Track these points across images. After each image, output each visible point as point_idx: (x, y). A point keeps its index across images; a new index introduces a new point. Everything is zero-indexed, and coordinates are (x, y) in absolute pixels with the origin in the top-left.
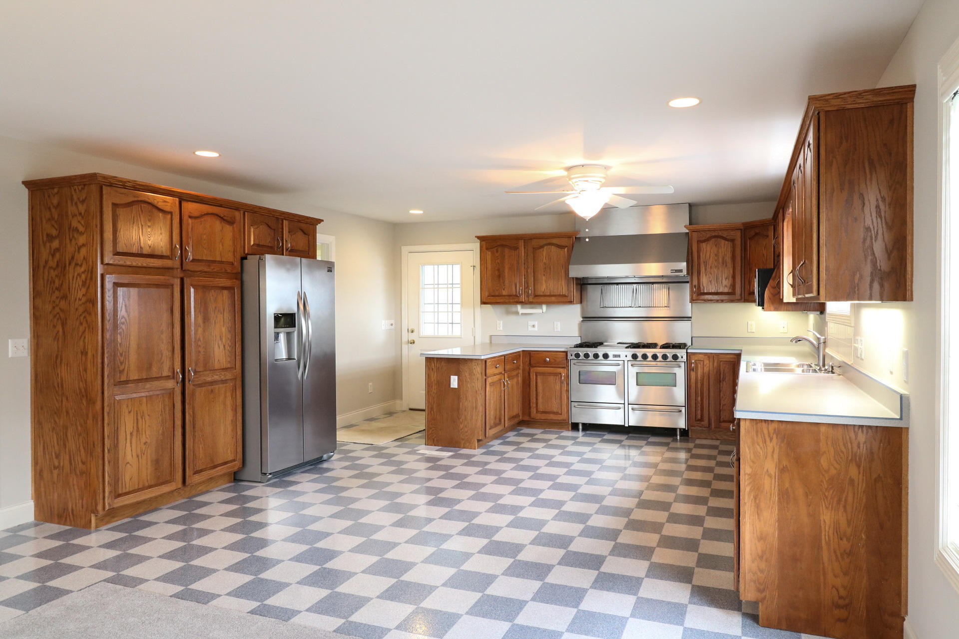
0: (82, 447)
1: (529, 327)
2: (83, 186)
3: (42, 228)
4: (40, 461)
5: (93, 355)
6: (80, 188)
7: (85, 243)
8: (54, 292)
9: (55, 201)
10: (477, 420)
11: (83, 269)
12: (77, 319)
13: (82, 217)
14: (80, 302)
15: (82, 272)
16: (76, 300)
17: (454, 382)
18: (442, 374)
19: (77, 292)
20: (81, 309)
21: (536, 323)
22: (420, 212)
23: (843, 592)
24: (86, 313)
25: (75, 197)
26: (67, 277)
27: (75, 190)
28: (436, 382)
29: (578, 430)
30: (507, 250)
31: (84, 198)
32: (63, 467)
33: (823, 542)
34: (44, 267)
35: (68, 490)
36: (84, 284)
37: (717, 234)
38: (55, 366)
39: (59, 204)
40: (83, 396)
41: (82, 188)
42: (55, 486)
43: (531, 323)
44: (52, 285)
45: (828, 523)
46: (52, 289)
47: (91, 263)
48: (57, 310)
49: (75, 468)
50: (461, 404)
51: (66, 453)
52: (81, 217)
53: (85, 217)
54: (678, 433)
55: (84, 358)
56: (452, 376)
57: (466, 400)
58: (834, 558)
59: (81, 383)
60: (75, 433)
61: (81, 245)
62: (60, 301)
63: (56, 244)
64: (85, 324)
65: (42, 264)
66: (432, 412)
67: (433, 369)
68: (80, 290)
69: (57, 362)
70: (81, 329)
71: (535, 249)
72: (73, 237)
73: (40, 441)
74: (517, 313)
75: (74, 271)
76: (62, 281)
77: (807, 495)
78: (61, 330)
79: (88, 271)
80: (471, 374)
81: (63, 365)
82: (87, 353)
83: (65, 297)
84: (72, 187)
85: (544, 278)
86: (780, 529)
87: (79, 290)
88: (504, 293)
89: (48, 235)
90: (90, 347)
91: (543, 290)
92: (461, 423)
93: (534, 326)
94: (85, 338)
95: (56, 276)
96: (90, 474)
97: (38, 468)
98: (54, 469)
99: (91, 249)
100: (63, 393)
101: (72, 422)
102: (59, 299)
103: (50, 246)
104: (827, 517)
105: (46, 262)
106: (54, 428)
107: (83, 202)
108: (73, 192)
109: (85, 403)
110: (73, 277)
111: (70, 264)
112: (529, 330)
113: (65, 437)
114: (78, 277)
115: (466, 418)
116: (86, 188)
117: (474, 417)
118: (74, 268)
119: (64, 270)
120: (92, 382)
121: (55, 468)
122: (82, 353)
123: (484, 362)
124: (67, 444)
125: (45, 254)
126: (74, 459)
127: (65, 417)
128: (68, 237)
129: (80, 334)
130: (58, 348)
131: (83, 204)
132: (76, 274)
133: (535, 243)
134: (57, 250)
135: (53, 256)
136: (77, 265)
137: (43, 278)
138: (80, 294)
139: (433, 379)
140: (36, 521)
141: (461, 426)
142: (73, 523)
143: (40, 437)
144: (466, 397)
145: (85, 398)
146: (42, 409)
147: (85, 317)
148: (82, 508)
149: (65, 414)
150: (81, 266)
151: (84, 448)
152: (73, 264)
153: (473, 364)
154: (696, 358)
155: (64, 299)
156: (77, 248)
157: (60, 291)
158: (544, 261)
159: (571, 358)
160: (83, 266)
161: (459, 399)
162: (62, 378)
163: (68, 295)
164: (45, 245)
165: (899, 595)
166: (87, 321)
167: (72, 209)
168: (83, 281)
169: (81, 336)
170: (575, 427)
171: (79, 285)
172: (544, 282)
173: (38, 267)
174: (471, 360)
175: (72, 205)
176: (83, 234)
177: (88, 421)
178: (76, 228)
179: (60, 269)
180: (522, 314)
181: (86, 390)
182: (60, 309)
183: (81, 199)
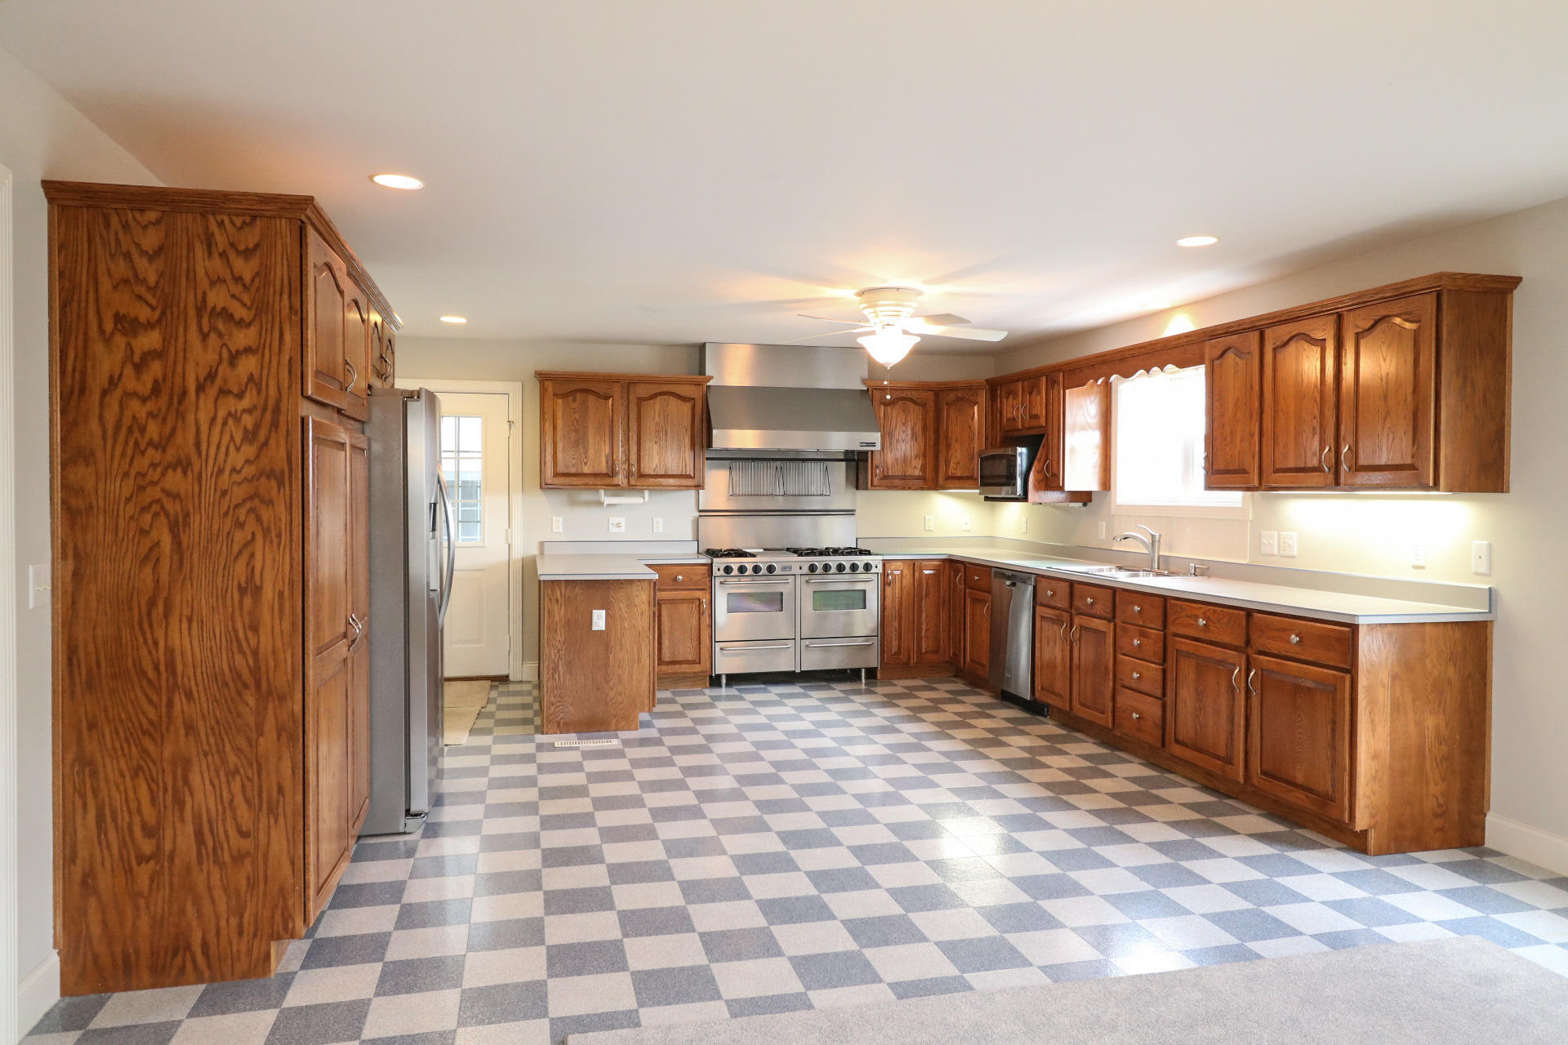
0: (239, 800)
1: (611, 526)
2: (248, 219)
3: (97, 301)
4: (83, 852)
5: (281, 594)
6: (238, 221)
7: (254, 347)
8: (143, 453)
9: (150, 241)
10: (640, 682)
11: (246, 403)
12: (226, 514)
13: (244, 285)
14: (237, 478)
15: (244, 411)
16: (221, 471)
17: (599, 620)
18: (576, 609)
19: (227, 454)
20: (239, 493)
21: (622, 521)
22: (461, 320)
23: (1441, 800)
24: (257, 502)
25: (220, 240)
26: (191, 417)
27: (221, 224)
28: (563, 623)
29: (720, 685)
30: (591, 399)
31: (251, 246)
32: (173, 852)
33: (1427, 749)
34: (105, 393)
35: (189, 904)
36: (250, 436)
37: (904, 395)
38: (146, 625)
39: (159, 251)
40: (246, 686)
41: (244, 222)
42: (142, 902)
43: (614, 520)
44: (137, 434)
45: (1430, 727)
46: (136, 444)
47: (273, 391)
48: (154, 493)
49: (214, 849)
50: (611, 656)
51: (182, 819)
52: (240, 287)
53: (253, 289)
54: (863, 675)
55: (248, 601)
56: (595, 612)
57: (621, 649)
58: (1435, 764)
59: (238, 658)
60: (217, 771)
61: (242, 348)
62: (163, 474)
63: (150, 340)
64: (252, 525)
65: (98, 380)
66: (556, 676)
67: (557, 601)
68: (238, 449)
69: (154, 615)
70: (240, 537)
71: (640, 400)
72: (213, 328)
73: (85, 806)
74: (600, 504)
75: (216, 408)
76: (174, 429)
77: (1414, 701)
78: (166, 540)
79: (265, 409)
80: (630, 605)
81: (174, 620)
82: (258, 590)
83: (183, 465)
84: (211, 218)
85: (656, 447)
86: (1392, 743)
87: (232, 448)
88: (586, 470)
89: (118, 318)
90: (268, 576)
91: (654, 466)
92: (612, 689)
93: (618, 525)
94: (252, 555)
95: (150, 414)
96: (266, 855)
97: (78, 870)
98: (139, 864)
99: (274, 363)
100: (176, 684)
101: (206, 748)
102: (159, 470)
103: (129, 344)
104: (1430, 722)
105: (113, 382)
106: (136, 771)
107: (247, 253)
108: (213, 226)
109: (251, 701)
110: (213, 420)
111: (200, 388)
112: (611, 531)
113: (180, 783)
114: (231, 421)
115: (620, 679)
116: (258, 222)
117: (634, 677)
118: (216, 402)
119: (180, 402)
120: (274, 653)
121: (142, 859)
122: (242, 591)
123: (652, 585)
124: (188, 799)
125: (106, 361)
126: (211, 831)
127: (182, 738)
128: (193, 326)
129: (236, 549)
130: (157, 582)
131: (247, 259)
132: (221, 414)
133: (642, 391)
134: (159, 355)
135: (139, 368)
136: (224, 392)
137: (101, 417)
138: (237, 459)
139: (557, 619)
140: (68, 999)
141: (612, 694)
142: (207, 974)
143: (83, 796)
144: (621, 644)
145: (253, 689)
146: (92, 726)
147: (252, 510)
148: (240, 933)
149: (182, 732)
150: (240, 396)
151: (248, 802)
152: (212, 391)
153: (635, 588)
154: (893, 568)
155: (179, 470)
156: (225, 354)
157: (164, 451)
158: (657, 419)
159: (719, 573)
160: (248, 395)
161: (607, 648)
162: (170, 652)
163: (194, 458)
164: (108, 341)
165: (1483, 791)
166: (259, 519)
167: (205, 265)
168: (245, 429)
169: (240, 552)
170: (715, 681)
171: (232, 438)
172: (655, 453)
173: (82, 391)
174: (631, 582)
175: (210, 254)
176: (249, 324)
177: (261, 740)
178: (224, 309)
179: (164, 400)
180: (608, 505)
181: (255, 671)
182: (163, 490)
183: (242, 247)
